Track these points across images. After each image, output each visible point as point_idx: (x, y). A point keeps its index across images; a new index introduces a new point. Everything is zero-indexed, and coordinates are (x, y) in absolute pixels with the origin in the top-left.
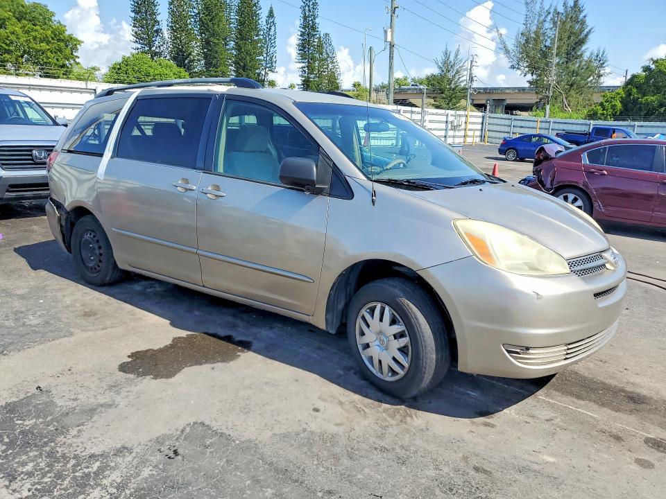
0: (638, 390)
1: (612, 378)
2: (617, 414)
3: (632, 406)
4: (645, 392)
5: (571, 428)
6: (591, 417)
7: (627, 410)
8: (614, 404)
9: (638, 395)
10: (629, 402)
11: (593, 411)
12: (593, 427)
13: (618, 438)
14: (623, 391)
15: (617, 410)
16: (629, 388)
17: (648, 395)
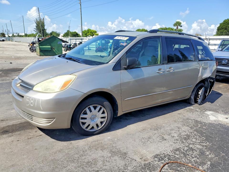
0: (7, 135)
1: (19, 134)
2: (7, 125)
3: (5, 129)
4: (4, 136)
5: (15, 117)
6: (13, 121)
7: (5, 127)
8: (10, 127)
9: (6, 134)
10: (7, 130)
11: (14, 122)
12: (10, 120)
13: (2, 120)
14: (11, 132)
15: (8, 126)
16: (10, 134)
17: (3, 135)
